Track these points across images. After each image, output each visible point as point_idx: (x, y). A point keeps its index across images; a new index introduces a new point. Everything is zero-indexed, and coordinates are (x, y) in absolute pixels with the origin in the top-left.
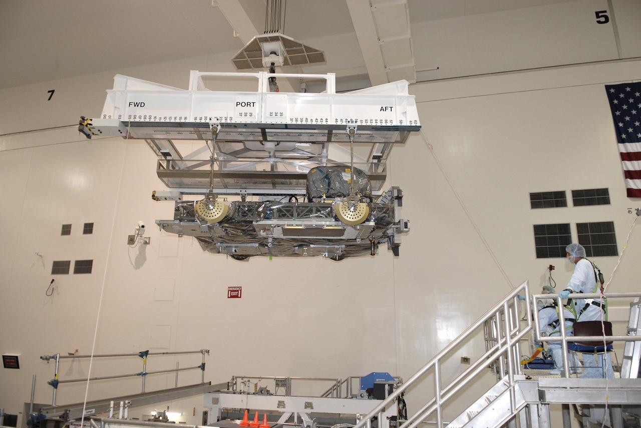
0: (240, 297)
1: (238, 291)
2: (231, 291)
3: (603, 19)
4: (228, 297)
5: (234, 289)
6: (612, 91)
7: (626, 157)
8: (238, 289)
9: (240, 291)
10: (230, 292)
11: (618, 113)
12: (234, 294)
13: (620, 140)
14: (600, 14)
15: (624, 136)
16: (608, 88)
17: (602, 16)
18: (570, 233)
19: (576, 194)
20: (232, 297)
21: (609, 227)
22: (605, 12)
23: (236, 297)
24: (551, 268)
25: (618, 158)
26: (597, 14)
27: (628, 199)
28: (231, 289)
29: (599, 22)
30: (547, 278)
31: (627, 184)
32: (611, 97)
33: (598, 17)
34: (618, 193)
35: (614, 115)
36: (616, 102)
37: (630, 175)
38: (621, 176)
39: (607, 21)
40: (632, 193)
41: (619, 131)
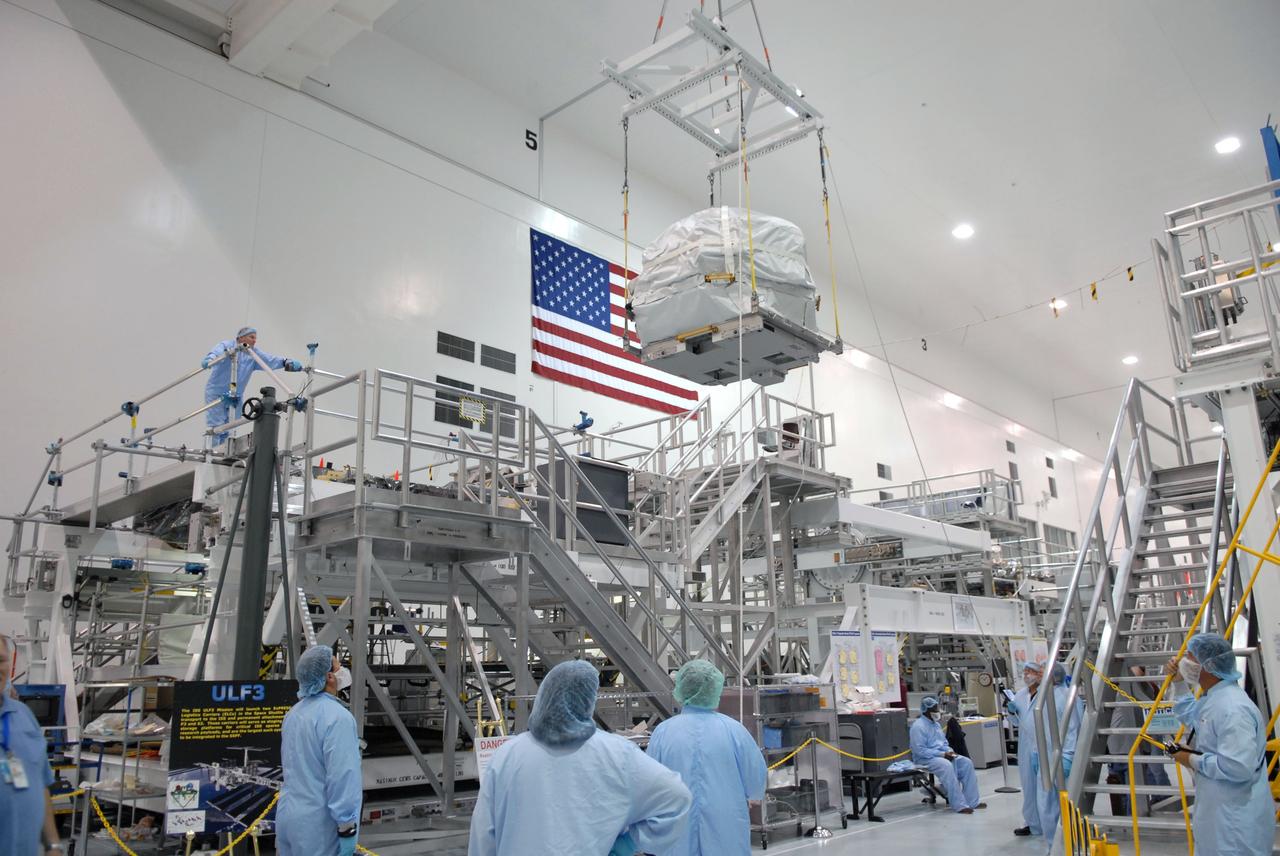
3: (531, 143)
6: (536, 238)
7: (538, 323)
11: (537, 268)
13: (536, 302)
14: (531, 136)
15: (538, 298)
16: (533, 232)
17: (531, 139)
19: (486, 349)
21: (509, 399)
22: (535, 135)
25: (530, 321)
26: (528, 132)
27: (532, 374)
29: (527, 144)
31: (533, 355)
32: (534, 245)
33: (528, 137)
34: (523, 364)
35: (533, 268)
36: (537, 253)
37: (538, 346)
38: (529, 345)
39: (534, 148)
40: (536, 368)
41: (535, 291)
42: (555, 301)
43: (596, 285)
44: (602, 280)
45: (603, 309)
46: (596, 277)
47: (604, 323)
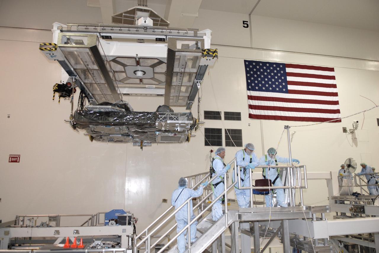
0: (19, 162)
1: (17, 158)
2: (12, 158)
3: (246, 25)
4: (9, 162)
5: (14, 156)
6: (247, 63)
7: (250, 98)
8: (17, 156)
9: (18, 158)
10: (10, 158)
11: (248, 75)
12: (14, 159)
13: (248, 89)
14: (245, 23)
15: (250, 87)
16: (245, 61)
17: (246, 24)
18: (221, 133)
19: (226, 113)
20: (12, 161)
21: (239, 132)
22: (247, 22)
23: (16, 161)
24: (212, 151)
25: (247, 98)
26: (244, 22)
27: (249, 119)
28: (11, 156)
29: (244, 26)
30: (209, 156)
31: (249, 111)
32: (246, 66)
33: (244, 24)
34: (245, 116)
35: (247, 76)
36: (248, 69)
37: (251, 107)
38: (247, 107)
39: (247, 27)
40: (251, 116)
41: (248, 84)
42: (259, 86)
43: (279, 75)
44: (282, 72)
45: (284, 84)
46: (278, 72)
47: (284, 90)
